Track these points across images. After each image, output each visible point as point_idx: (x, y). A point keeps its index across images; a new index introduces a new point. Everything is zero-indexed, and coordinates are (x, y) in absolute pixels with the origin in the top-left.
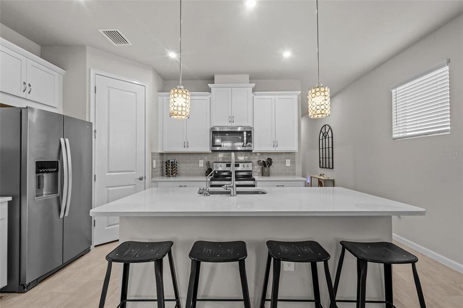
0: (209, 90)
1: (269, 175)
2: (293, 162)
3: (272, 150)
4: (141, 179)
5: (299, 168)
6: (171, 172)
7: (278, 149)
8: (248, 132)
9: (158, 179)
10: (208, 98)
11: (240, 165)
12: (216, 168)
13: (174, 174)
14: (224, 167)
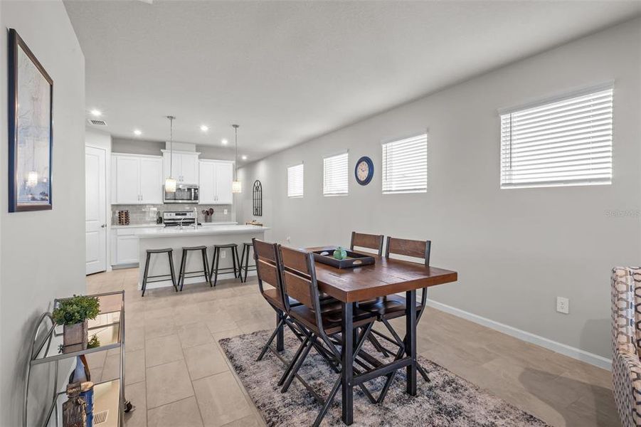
0: (162, 154)
1: (211, 221)
2: (229, 211)
3: (214, 202)
4: (103, 226)
5: (234, 215)
6: (124, 221)
7: (218, 202)
8: (195, 189)
9: (115, 226)
10: (161, 160)
11: (188, 214)
12: (166, 216)
13: (127, 222)
14: (173, 216)
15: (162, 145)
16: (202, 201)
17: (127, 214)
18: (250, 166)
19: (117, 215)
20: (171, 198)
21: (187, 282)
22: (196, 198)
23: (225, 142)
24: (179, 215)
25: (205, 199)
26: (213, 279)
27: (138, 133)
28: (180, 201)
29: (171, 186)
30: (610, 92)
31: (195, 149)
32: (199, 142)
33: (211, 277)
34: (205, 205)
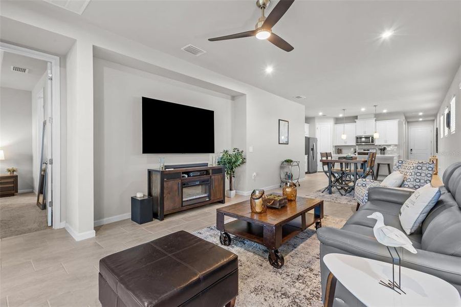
0: (355, 122)
3: (386, 144)
7: (389, 144)
8: (372, 137)
10: (355, 125)
12: (358, 151)
14: (362, 151)
15: (356, 117)
16: (376, 143)
20: (359, 142)
22: (373, 141)
24: (365, 150)
31: (373, 116)
32: (376, 113)
34: (380, 146)
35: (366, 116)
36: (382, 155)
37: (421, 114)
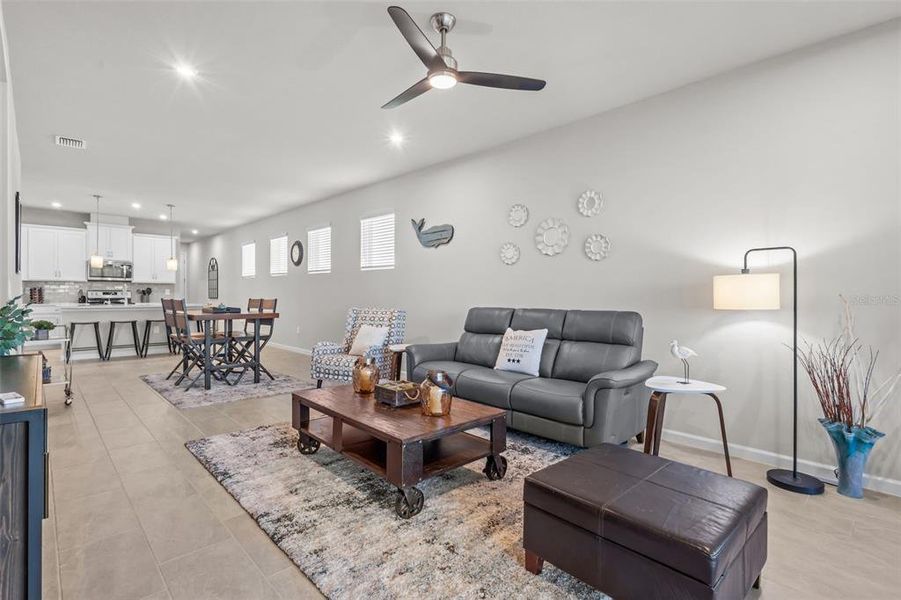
0: (85, 227)
2: (172, 292)
3: (153, 281)
6: (37, 299)
7: (157, 281)
8: (127, 266)
10: (83, 233)
11: (117, 293)
12: (91, 295)
13: (41, 300)
14: (100, 295)
15: (87, 217)
16: (136, 278)
17: (40, 291)
18: (205, 240)
19: (29, 293)
20: (97, 276)
21: (114, 353)
22: (129, 275)
23: (163, 217)
24: (107, 294)
25: (140, 277)
26: (144, 353)
27: (56, 205)
28: (110, 279)
29: (98, 262)
30: (393, 216)
31: (127, 222)
32: (132, 216)
33: (142, 352)
34: (140, 284)
35: (112, 218)
36: (145, 304)
37: (195, 232)
